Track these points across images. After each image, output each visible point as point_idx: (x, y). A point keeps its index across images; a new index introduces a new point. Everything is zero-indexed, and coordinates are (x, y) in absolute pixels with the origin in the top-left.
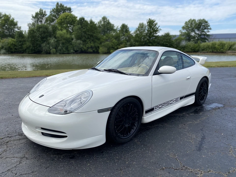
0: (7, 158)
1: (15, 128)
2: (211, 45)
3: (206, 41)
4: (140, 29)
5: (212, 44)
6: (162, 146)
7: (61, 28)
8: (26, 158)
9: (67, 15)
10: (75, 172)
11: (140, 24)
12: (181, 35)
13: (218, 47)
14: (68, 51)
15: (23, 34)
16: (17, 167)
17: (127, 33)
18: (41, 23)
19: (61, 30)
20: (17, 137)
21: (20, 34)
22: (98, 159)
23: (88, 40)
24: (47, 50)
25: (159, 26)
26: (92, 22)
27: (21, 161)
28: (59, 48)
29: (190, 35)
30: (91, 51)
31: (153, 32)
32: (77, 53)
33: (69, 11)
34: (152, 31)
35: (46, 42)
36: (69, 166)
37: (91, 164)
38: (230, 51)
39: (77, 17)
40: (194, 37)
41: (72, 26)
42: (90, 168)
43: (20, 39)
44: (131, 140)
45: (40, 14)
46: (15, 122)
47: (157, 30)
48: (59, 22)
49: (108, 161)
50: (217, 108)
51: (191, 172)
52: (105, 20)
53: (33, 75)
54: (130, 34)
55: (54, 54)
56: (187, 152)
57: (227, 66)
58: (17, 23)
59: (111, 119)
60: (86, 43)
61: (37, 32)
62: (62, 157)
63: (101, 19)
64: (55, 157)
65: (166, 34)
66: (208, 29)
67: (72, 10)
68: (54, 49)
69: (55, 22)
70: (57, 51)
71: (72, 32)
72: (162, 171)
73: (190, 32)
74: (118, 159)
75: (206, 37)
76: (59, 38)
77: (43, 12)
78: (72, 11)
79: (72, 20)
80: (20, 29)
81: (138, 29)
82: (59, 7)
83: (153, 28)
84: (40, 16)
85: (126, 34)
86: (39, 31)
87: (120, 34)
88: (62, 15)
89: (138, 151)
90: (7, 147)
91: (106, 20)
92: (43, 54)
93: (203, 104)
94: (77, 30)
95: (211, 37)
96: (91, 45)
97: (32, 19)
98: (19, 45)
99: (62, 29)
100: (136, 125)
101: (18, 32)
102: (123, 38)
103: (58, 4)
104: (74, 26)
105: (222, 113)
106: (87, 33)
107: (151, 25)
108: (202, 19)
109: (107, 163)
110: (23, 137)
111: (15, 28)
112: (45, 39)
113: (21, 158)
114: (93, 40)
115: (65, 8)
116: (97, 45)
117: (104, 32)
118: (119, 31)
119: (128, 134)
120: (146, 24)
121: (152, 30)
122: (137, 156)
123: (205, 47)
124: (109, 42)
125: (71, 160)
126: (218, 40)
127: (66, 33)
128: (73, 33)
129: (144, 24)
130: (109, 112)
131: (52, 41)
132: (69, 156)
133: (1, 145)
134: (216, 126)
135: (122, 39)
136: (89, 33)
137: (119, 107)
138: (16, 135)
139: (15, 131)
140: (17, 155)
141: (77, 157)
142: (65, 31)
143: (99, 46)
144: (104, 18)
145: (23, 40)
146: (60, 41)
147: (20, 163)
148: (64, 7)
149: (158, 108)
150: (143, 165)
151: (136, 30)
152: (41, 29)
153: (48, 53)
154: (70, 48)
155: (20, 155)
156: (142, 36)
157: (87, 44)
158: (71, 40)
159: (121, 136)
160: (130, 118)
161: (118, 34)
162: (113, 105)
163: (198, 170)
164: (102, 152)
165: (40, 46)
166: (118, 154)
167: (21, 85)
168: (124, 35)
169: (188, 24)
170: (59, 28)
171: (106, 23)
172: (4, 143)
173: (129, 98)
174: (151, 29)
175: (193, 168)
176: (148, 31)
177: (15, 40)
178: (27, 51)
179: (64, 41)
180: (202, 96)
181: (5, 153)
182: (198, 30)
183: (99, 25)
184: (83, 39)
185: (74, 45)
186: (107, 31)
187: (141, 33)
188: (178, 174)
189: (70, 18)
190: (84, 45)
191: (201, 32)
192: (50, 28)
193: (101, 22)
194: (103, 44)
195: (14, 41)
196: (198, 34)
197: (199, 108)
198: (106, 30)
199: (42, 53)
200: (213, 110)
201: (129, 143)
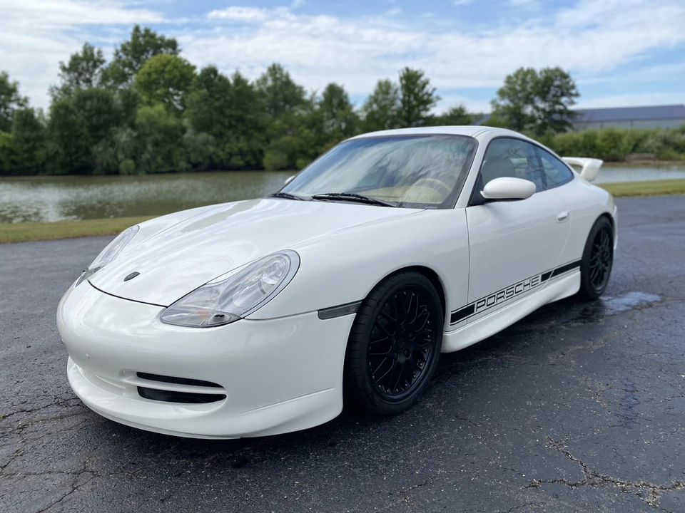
0: (30, 474)
1: (41, 384)
2: (581, 139)
3: (567, 128)
4: (380, 97)
5: (586, 136)
6: (512, 416)
7: (150, 98)
8: (93, 472)
9: (165, 62)
10: (258, 508)
11: (380, 84)
12: (495, 114)
13: (604, 144)
14: (172, 164)
15: (36, 121)
16: (65, 502)
17: (343, 109)
18: (89, 84)
19: (150, 104)
20: (50, 409)
21: (27, 119)
22: (325, 465)
23: (230, 133)
24: (108, 164)
25: (434, 89)
26: (239, 80)
27: (76, 482)
28: (146, 156)
29: (519, 113)
30: (241, 163)
31: (418, 106)
32: (198, 171)
33: (170, 50)
34: (414, 103)
35: (104, 140)
36: (235, 492)
37: (306, 482)
38: (635, 156)
39: (194, 68)
40: (532, 119)
41: (180, 93)
42: (305, 494)
43: (27, 134)
44: (415, 403)
45: (82, 59)
46: (39, 366)
47: (428, 99)
48: (142, 80)
49: (357, 471)
50: (644, 304)
51: (623, 489)
52: (278, 76)
53: (76, 231)
54: (353, 114)
55: (129, 174)
56: (594, 431)
57: (639, 194)
58: (17, 86)
59: (359, 338)
60: (225, 139)
61: (76, 111)
62: (207, 465)
63: (265, 71)
64: (187, 466)
65: (455, 111)
66: (571, 95)
67: (179, 48)
68: (130, 159)
69: (129, 81)
70: (137, 166)
71: (183, 111)
72: (533, 493)
73: (521, 104)
74: (387, 463)
75: (565, 117)
76: (143, 126)
77: (92, 55)
78: (180, 51)
79: (182, 76)
80: (24, 103)
81: (374, 99)
82: (141, 39)
83: (418, 94)
84: (84, 64)
85: (340, 113)
86: (83, 108)
87: (323, 112)
88: (151, 61)
89: (445, 436)
90: (24, 442)
91: (281, 74)
92: (98, 175)
93: (600, 295)
94: (197, 102)
95: (579, 117)
96: (241, 145)
97: (59, 75)
98: (26, 151)
99: (153, 101)
100: (425, 356)
101: (20, 113)
102: (332, 126)
103: (137, 29)
104: (187, 92)
105: (664, 317)
106: (228, 112)
107: (412, 87)
108: (552, 67)
109: (354, 475)
110: (70, 409)
111: (10, 101)
112: (101, 133)
113: (75, 473)
114: (244, 133)
115: (159, 42)
116: (256, 145)
117: (276, 109)
118: (321, 104)
119: (404, 387)
120: (399, 84)
121: (415, 99)
122: (444, 450)
123: (567, 145)
124: (293, 135)
125: (238, 471)
126: (599, 124)
127: (165, 112)
128: (186, 112)
129: (392, 84)
130: (351, 317)
131: (123, 136)
132: (228, 459)
133: (4, 435)
134: (657, 353)
135: (329, 127)
136: (234, 113)
137: (380, 301)
138: (47, 404)
139: (43, 394)
140: (60, 465)
141: (256, 461)
142: (160, 107)
143: (263, 148)
144: (275, 70)
145: (34, 135)
146: (146, 135)
147: (75, 489)
148: (156, 40)
149: (485, 307)
150: (469, 478)
151: (368, 101)
152: (89, 103)
153: (112, 172)
154: (178, 157)
155: (71, 464)
156: (388, 119)
157: (228, 145)
158: (180, 133)
159: (386, 390)
160: (410, 335)
161: (316, 113)
162: (361, 295)
163: (642, 482)
164: (333, 444)
165: (88, 152)
166: (383, 447)
167: (44, 260)
168: (334, 116)
169: (515, 82)
170: (145, 98)
171: (279, 83)
172: (11, 429)
173: (407, 274)
174: (412, 98)
175: (625, 479)
176: (404, 102)
177: (11, 136)
178: (49, 166)
179: (159, 136)
180: (600, 271)
181: (18, 461)
182: (544, 99)
183: (261, 90)
184: (216, 129)
185: (190, 149)
186: (284, 106)
187: (383, 108)
188: (584, 498)
189: (175, 70)
190: (217, 145)
191: (551, 103)
192: (117, 100)
193: (264, 79)
194: (273, 143)
195: (8, 140)
196: (543, 110)
197: (593, 306)
198: (282, 103)
199: (94, 172)
200: (635, 311)
201: (408, 412)
